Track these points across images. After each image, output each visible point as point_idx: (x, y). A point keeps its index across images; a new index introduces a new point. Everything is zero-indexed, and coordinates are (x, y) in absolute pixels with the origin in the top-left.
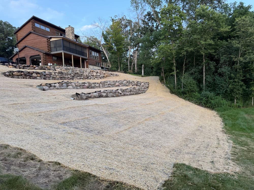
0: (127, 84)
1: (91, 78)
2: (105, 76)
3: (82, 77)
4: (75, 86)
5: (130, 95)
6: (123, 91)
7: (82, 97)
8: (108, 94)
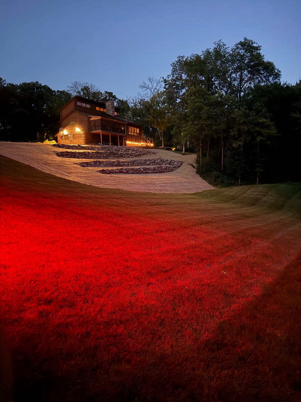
0: (160, 163)
1: (125, 156)
2: (141, 154)
3: (116, 156)
4: (105, 164)
5: (152, 173)
6: (146, 169)
7: (106, 172)
8: (129, 171)
